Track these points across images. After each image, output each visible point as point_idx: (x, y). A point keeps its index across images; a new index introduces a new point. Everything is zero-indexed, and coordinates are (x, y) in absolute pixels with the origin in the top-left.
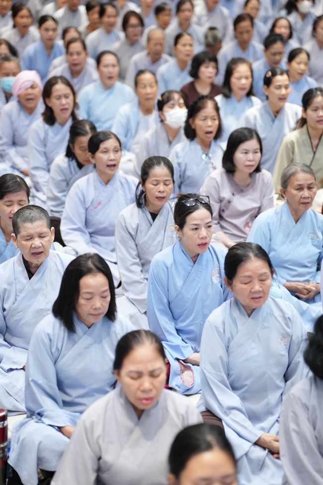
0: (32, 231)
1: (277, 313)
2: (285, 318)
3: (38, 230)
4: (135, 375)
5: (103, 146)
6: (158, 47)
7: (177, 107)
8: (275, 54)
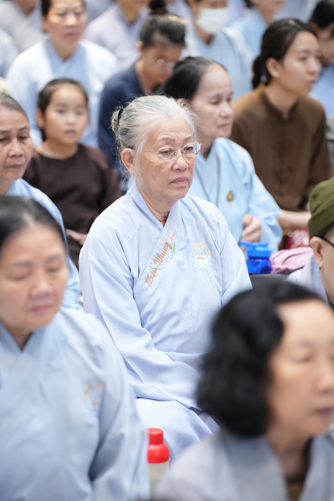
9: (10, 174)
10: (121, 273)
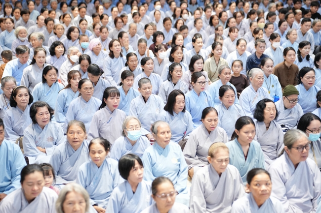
0: (146, 86)
1: (236, 108)
2: (239, 110)
3: (148, 86)
4: (210, 120)
5: (147, 62)
6: (134, 31)
7: (163, 51)
8: (185, 33)
9: (226, 80)
10: (247, 101)
